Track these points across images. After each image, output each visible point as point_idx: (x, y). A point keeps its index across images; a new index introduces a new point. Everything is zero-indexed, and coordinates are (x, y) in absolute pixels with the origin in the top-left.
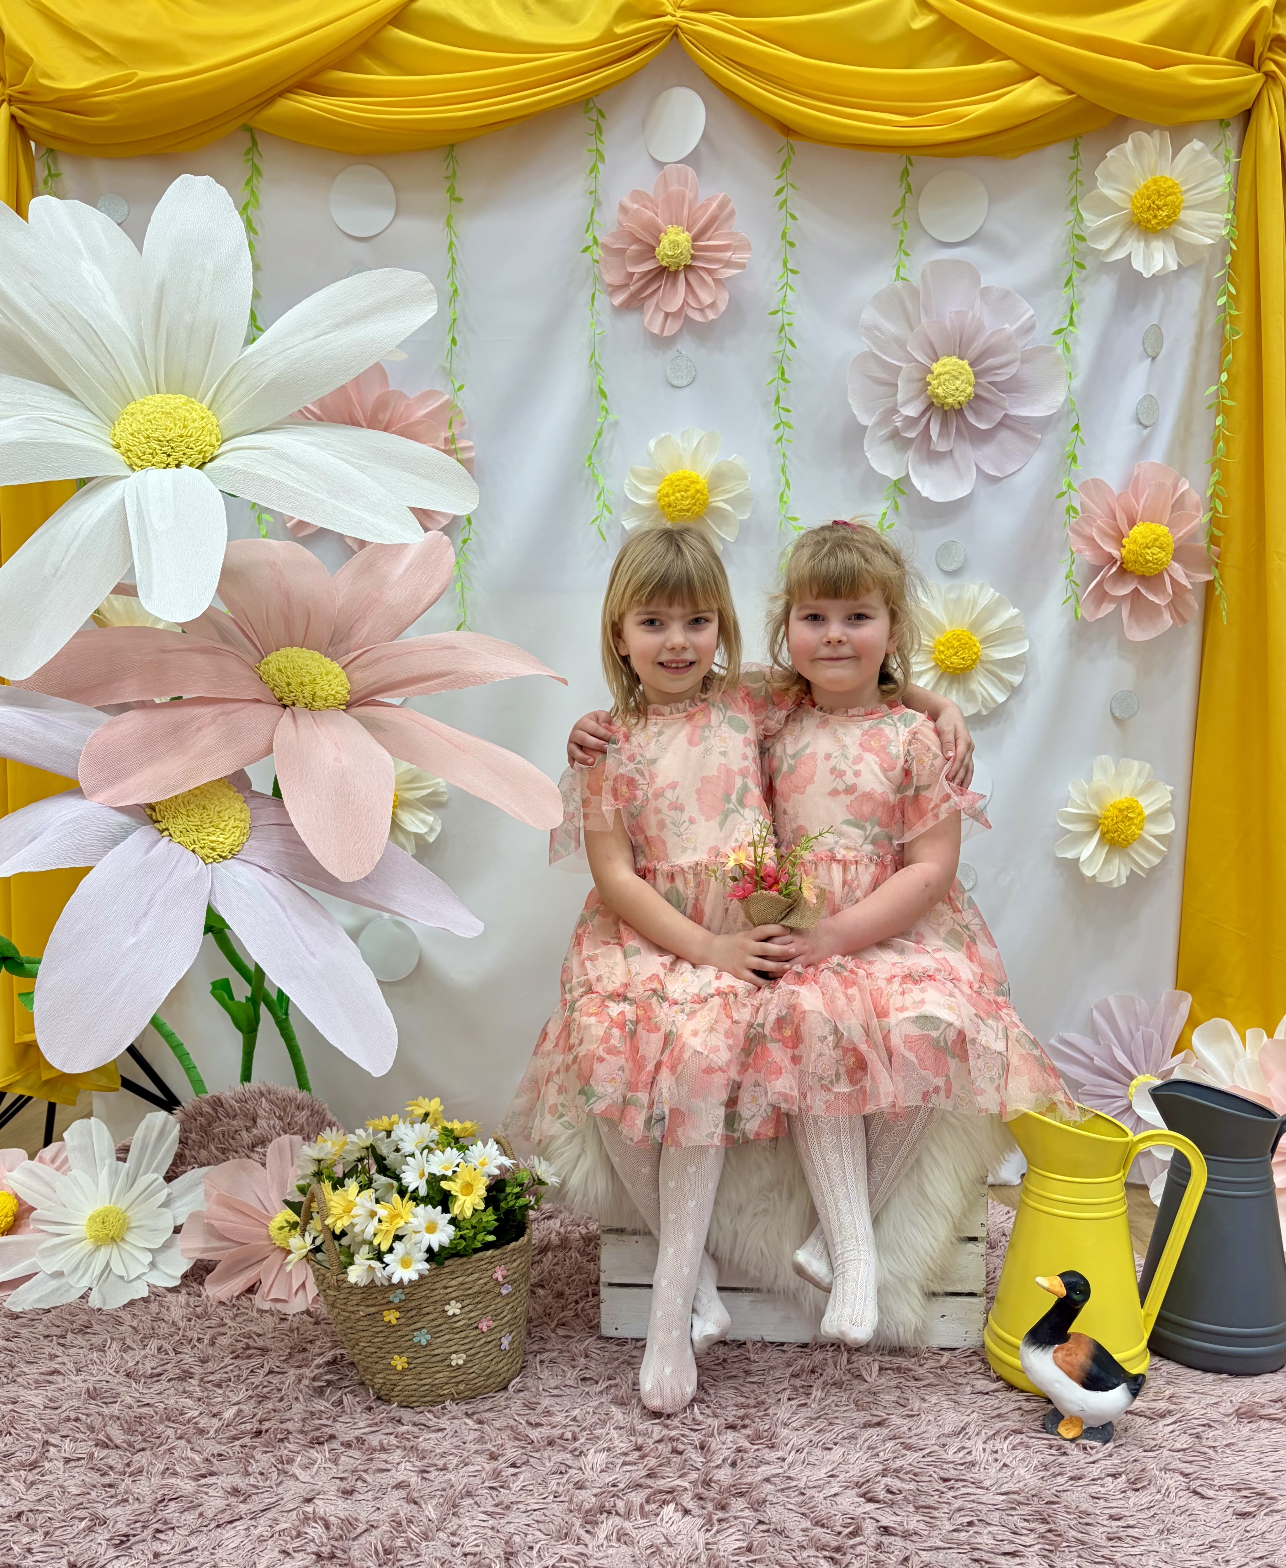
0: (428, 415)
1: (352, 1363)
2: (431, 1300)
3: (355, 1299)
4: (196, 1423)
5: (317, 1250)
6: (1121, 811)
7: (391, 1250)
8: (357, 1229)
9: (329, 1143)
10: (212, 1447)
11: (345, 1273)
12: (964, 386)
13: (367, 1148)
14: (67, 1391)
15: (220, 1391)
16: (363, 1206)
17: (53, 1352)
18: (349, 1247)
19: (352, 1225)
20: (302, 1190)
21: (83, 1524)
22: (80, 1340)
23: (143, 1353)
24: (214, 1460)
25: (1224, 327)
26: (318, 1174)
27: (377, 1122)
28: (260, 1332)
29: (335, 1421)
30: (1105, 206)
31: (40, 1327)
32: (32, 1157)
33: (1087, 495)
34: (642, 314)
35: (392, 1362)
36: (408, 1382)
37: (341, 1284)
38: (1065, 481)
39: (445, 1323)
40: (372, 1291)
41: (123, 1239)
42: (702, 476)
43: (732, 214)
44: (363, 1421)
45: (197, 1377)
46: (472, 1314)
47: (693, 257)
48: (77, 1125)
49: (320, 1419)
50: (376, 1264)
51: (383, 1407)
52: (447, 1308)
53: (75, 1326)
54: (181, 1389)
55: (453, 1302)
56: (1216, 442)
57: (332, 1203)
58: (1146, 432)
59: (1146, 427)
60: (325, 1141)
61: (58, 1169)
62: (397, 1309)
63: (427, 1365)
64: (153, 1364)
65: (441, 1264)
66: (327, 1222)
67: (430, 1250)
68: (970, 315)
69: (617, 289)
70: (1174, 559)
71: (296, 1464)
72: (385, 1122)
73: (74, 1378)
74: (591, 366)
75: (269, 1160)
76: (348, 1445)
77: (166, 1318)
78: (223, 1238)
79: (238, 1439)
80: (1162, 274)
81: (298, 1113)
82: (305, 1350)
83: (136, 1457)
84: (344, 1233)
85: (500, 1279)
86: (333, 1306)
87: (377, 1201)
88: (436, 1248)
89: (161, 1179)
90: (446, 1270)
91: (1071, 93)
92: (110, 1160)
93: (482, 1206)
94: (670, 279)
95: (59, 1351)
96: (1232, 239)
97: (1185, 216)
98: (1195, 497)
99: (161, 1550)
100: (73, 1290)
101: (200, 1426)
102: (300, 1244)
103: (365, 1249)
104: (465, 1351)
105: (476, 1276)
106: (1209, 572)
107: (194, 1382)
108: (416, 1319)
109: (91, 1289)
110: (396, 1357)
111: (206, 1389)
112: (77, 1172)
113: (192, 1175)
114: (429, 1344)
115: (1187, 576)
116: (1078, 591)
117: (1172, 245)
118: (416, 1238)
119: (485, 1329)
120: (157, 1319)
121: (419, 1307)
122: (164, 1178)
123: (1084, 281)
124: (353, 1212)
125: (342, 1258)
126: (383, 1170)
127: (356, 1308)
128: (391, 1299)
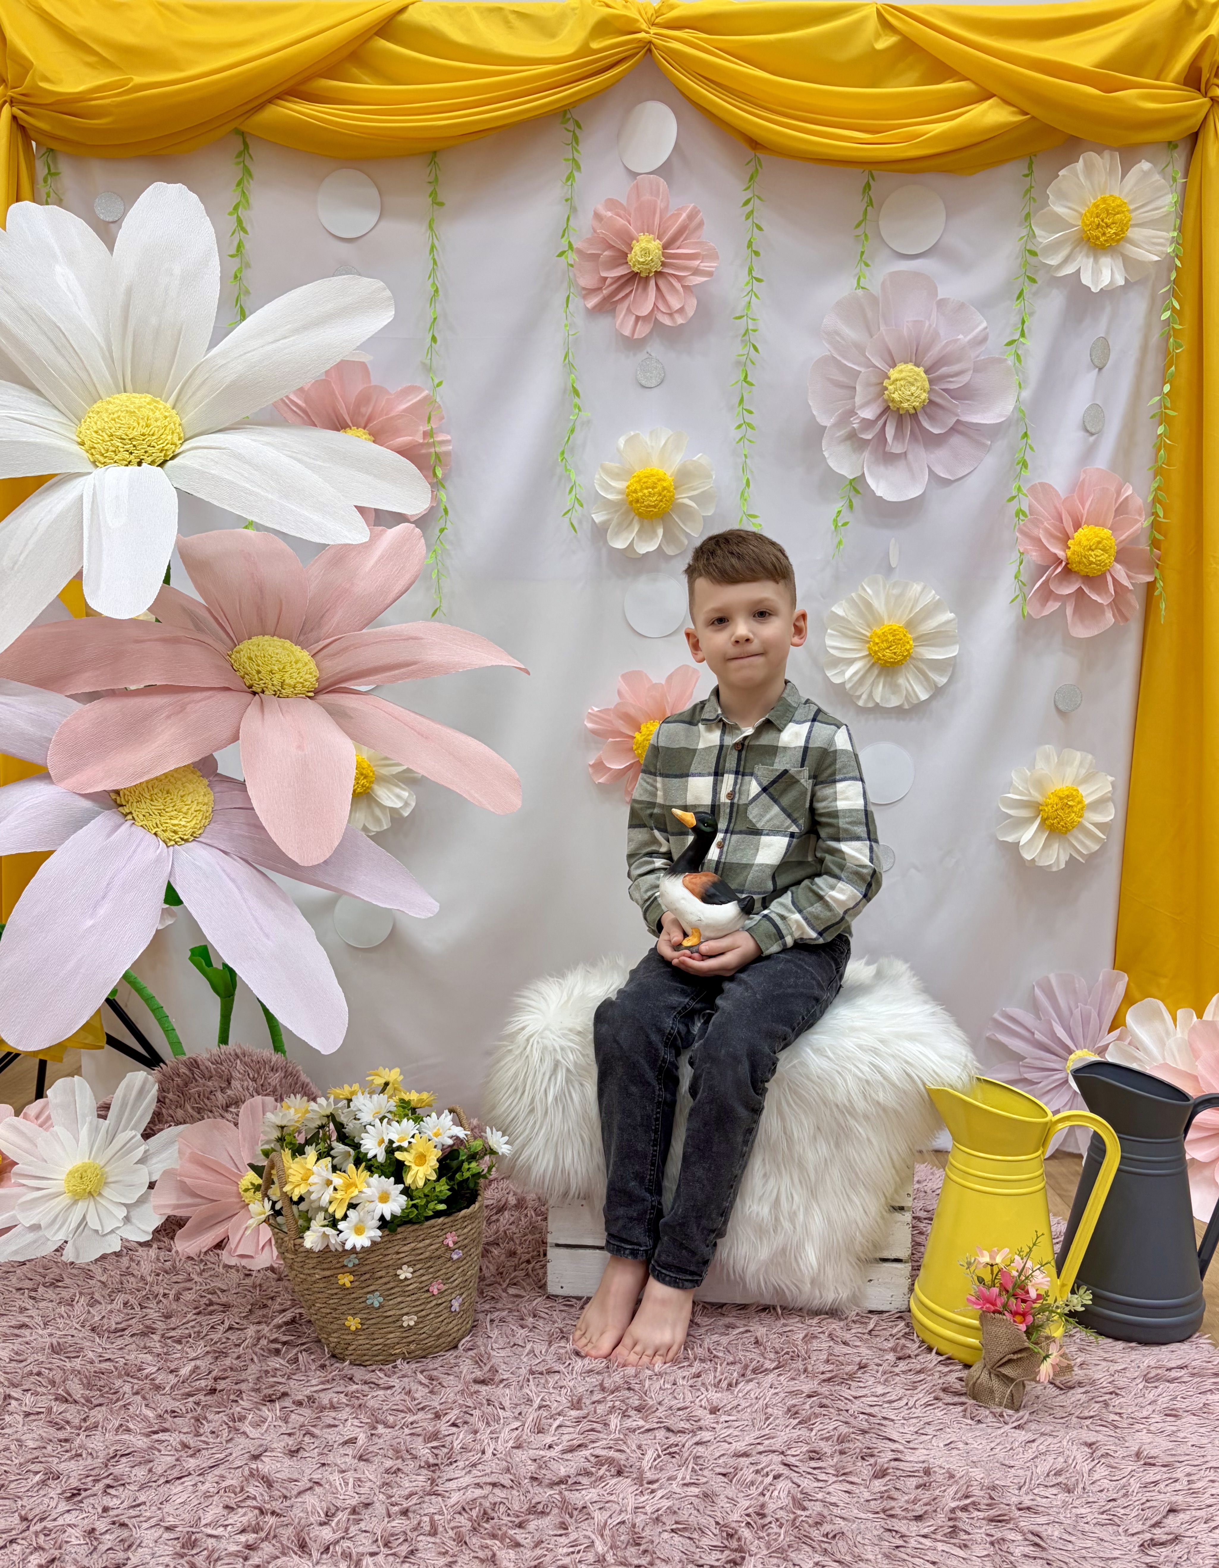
0: (408, 410)
1: (310, 1321)
2: (384, 1264)
3: (312, 1262)
4: (153, 1379)
5: (278, 1213)
6: (1061, 799)
7: (345, 1217)
8: (313, 1197)
9: (292, 1111)
10: (167, 1403)
11: (302, 1238)
12: (918, 392)
13: (328, 1117)
14: (33, 1345)
15: (179, 1347)
16: (320, 1175)
17: (24, 1305)
18: (307, 1212)
19: (310, 1193)
20: (266, 1154)
21: (38, 1478)
22: (50, 1294)
23: (109, 1308)
24: (167, 1417)
25: (1167, 340)
26: (281, 1140)
27: (338, 1091)
28: (224, 1287)
29: (289, 1378)
30: (1058, 222)
31: (14, 1280)
32: (17, 1114)
33: (1037, 499)
34: (614, 317)
35: (347, 1323)
36: (361, 1342)
37: (297, 1248)
38: (1015, 485)
39: (397, 1286)
40: (327, 1255)
41: (100, 1194)
42: (668, 474)
43: (701, 224)
44: (315, 1379)
45: (159, 1332)
46: (424, 1278)
47: (663, 264)
48: (60, 1083)
49: (273, 1376)
50: (330, 1231)
51: (337, 1365)
52: (399, 1272)
53: (47, 1280)
54: (142, 1344)
55: (405, 1267)
56: (1159, 449)
57: (290, 1171)
58: (1092, 439)
59: (1091, 434)
60: (289, 1107)
61: (41, 1126)
62: (351, 1273)
63: (379, 1326)
64: (118, 1319)
65: (393, 1231)
66: (285, 1190)
67: (382, 1218)
68: (927, 324)
69: (590, 292)
70: (1116, 560)
71: (247, 1422)
72: (346, 1090)
73: (41, 1332)
74: (564, 365)
75: (241, 1119)
76: (300, 1404)
77: (135, 1273)
78: (195, 1195)
79: (192, 1396)
80: (1108, 289)
81: (271, 1074)
82: (265, 1306)
83: (93, 1413)
84: (301, 1199)
85: (451, 1245)
86: (291, 1268)
87: (335, 1169)
88: (388, 1217)
89: (139, 1136)
90: (399, 1236)
91: (1024, 113)
92: (91, 1117)
93: (434, 1177)
94: (641, 285)
95: (29, 1303)
96: (1176, 256)
97: (1133, 233)
98: (1138, 501)
99: (111, 1505)
100: (48, 1243)
101: (157, 1382)
102: (260, 1208)
103: (321, 1215)
104: (416, 1313)
105: (427, 1242)
106: (1151, 573)
107: (156, 1337)
108: (369, 1282)
109: (66, 1242)
110: (350, 1318)
111: (166, 1345)
112: (58, 1129)
113: (168, 1133)
114: (381, 1306)
115: (1129, 577)
116: (1026, 589)
117: (1119, 261)
118: (369, 1206)
119: (436, 1292)
120: (127, 1273)
121: (373, 1271)
122: (142, 1135)
123: (1035, 294)
124: (310, 1180)
125: (300, 1222)
126: (343, 1138)
127: (312, 1271)
128: (345, 1263)
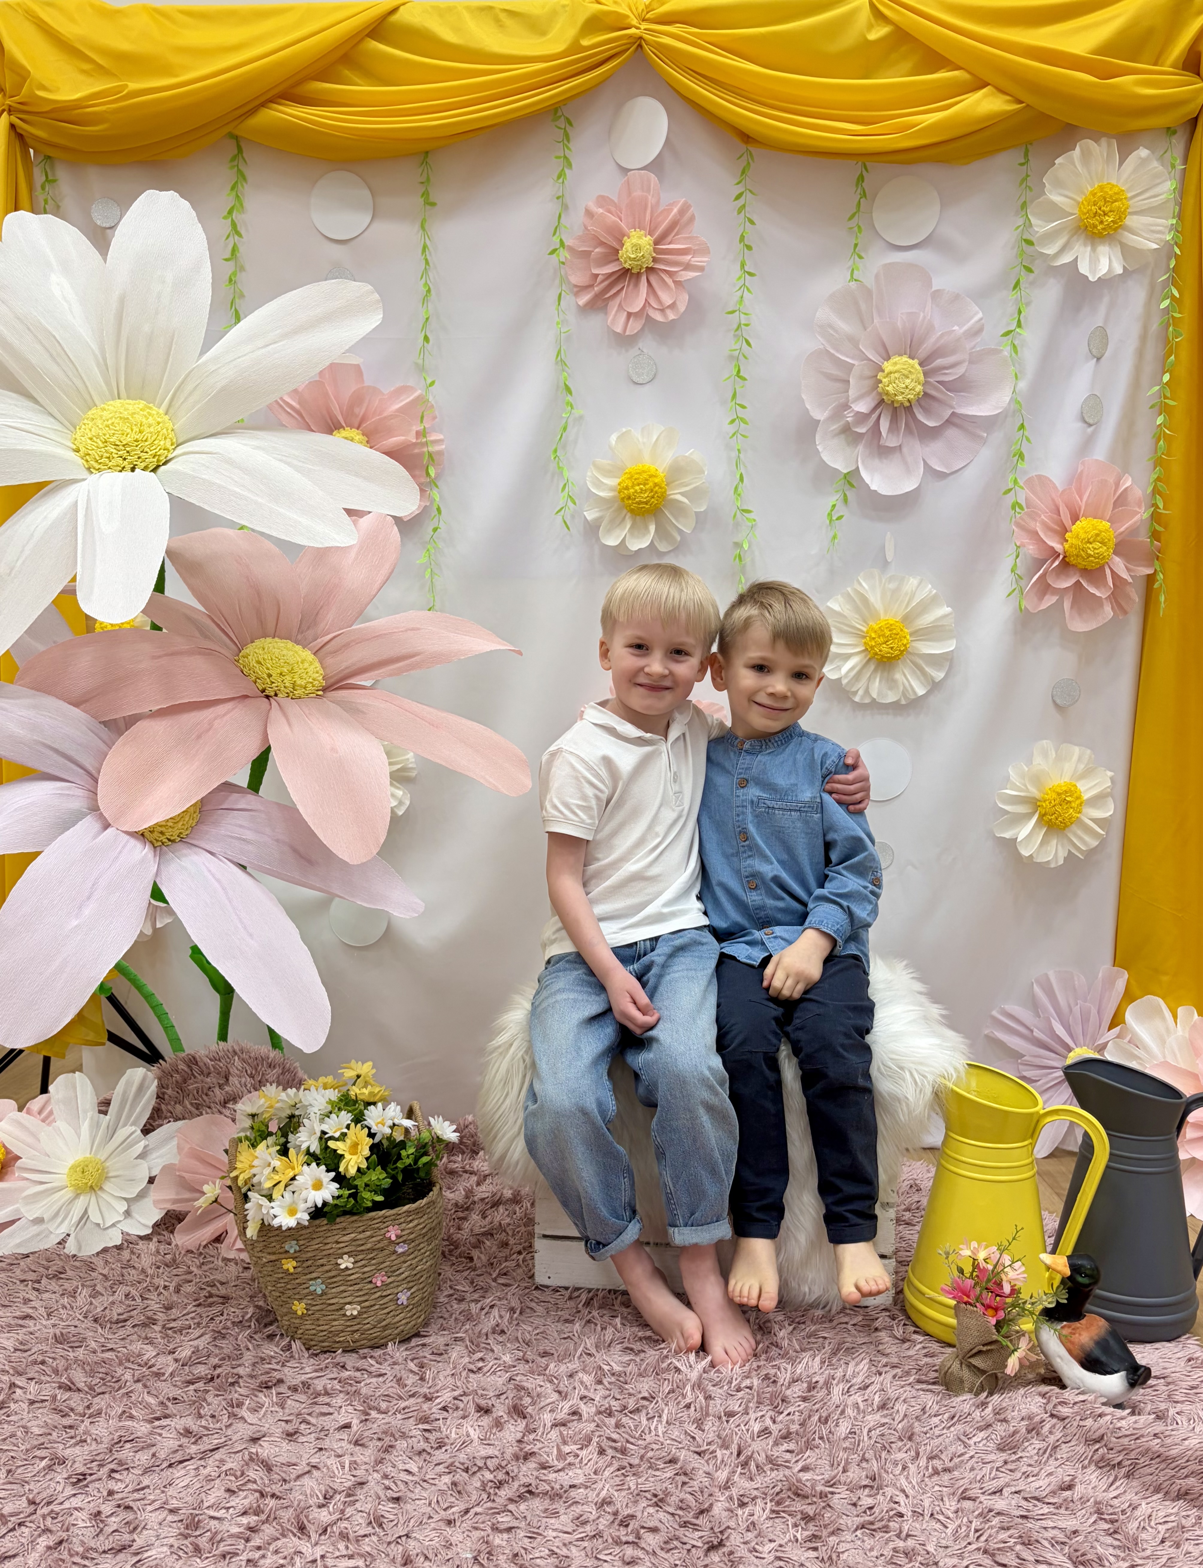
0: (402, 410)
6: (1059, 794)
10: (168, 1390)
14: (37, 1335)
17: (27, 1296)
21: (44, 1463)
22: (54, 1285)
23: (111, 1299)
24: (169, 1404)
25: (1167, 329)
28: (224, 1280)
29: (283, 1365)
30: (1055, 211)
31: (18, 1272)
32: (20, 1109)
33: (1034, 492)
34: (606, 314)
38: (1011, 478)
41: (101, 1188)
42: (660, 470)
43: (692, 219)
44: (309, 1366)
45: (160, 1323)
47: (655, 260)
48: (63, 1078)
49: (269, 1364)
53: (49, 1271)
54: (143, 1335)
56: (1158, 440)
58: (1091, 430)
59: (1090, 425)
61: (43, 1121)
64: (120, 1311)
68: (922, 316)
69: (581, 289)
70: (1115, 553)
71: (245, 1407)
73: (44, 1322)
74: (557, 363)
76: (295, 1390)
77: (136, 1265)
78: (193, 1189)
80: (1107, 277)
83: (97, 1400)
89: (139, 1132)
91: (1021, 102)
92: (92, 1112)
94: (633, 281)
95: (33, 1295)
96: (1176, 244)
97: (1131, 221)
98: (1137, 493)
99: (116, 1488)
100: (52, 1236)
106: (1150, 565)
107: (157, 1328)
109: (68, 1236)
111: (167, 1336)
112: (60, 1123)
113: (167, 1129)
115: (1128, 569)
116: (1023, 583)
117: (1118, 249)
120: (128, 1265)
122: (142, 1131)
123: (1032, 283)
